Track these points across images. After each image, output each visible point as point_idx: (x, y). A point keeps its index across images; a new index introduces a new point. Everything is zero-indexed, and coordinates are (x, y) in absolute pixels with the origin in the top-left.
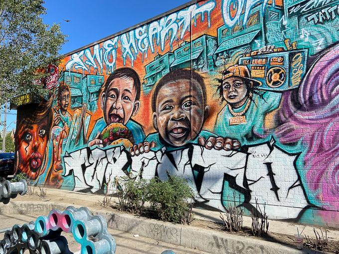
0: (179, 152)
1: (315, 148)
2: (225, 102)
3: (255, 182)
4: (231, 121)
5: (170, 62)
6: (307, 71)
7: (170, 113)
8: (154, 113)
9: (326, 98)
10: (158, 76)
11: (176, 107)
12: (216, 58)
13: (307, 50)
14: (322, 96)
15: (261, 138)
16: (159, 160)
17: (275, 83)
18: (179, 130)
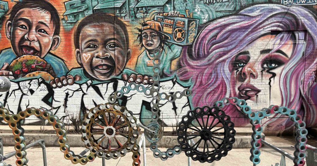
0: (105, 85)
2: (143, 48)
3: (163, 105)
4: (148, 63)
5: (94, 5)
6: (197, 34)
7: (94, 51)
8: (78, 50)
9: (206, 53)
10: (80, 15)
11: (100, 46)
12: (137, 11)
13: (198, 20)
14: (204, 52)
15: (168, 77)
16: (85, 92)
17: (179, 39)
18: (104, 67)
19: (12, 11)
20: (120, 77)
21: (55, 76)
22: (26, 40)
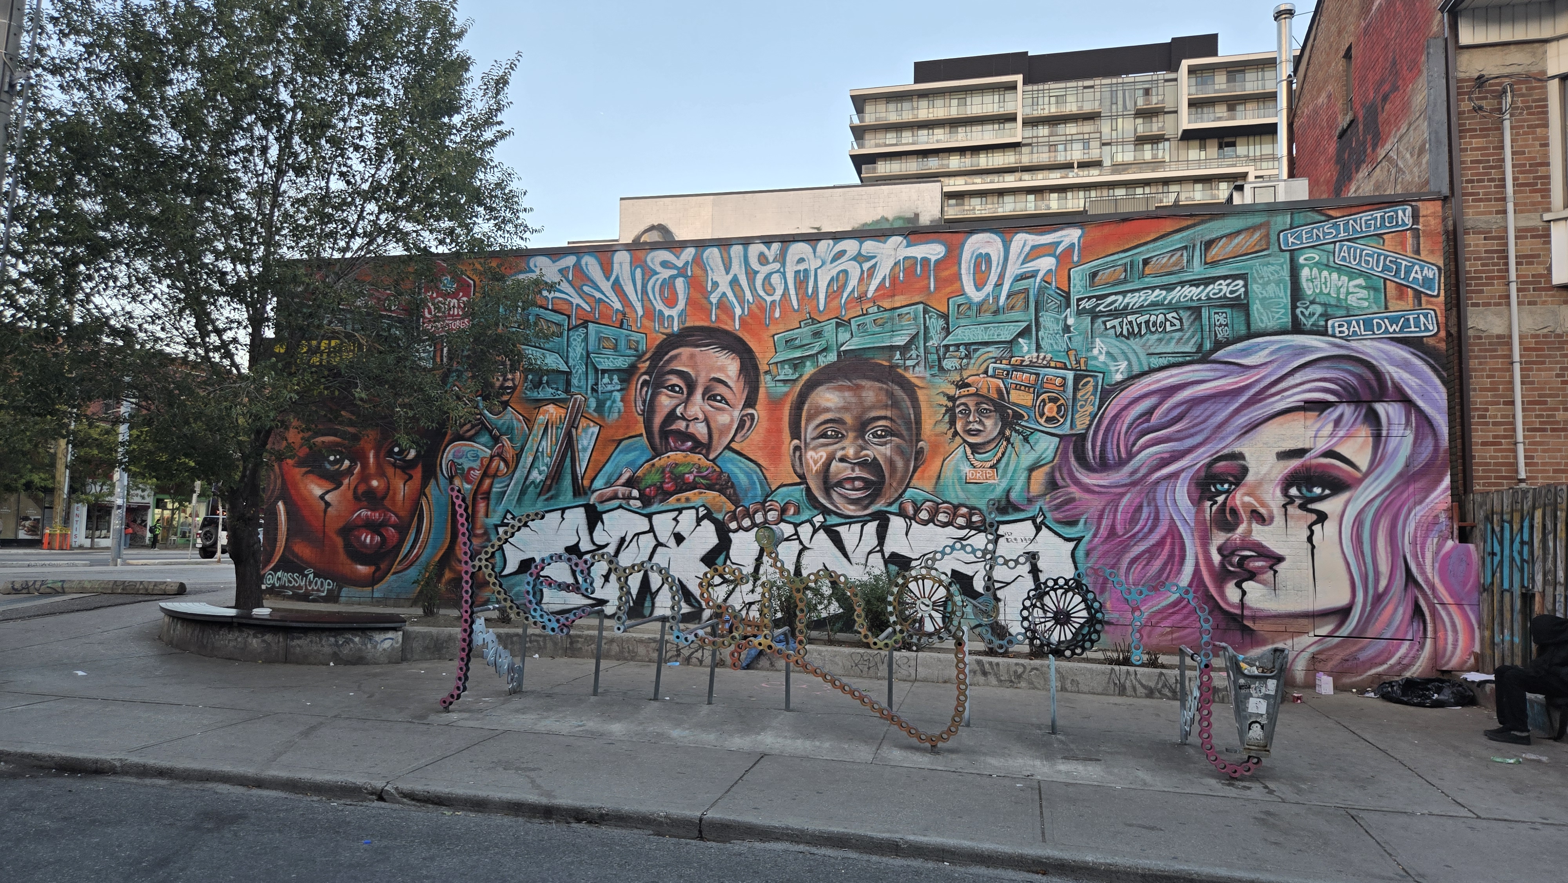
0: (856, 527)
1: (1103, 531)
2: (958, 438)
3: (1008, 584)
4: (969, 475)
5: (841, 339)
6: (1099, 409)
7: (836, 446)
8: (796, 442)
9: (1124, 455)
10: (808, 363)
11: (851, 435)
12: (945, 354)
13: (1101, 375)
14: (1119, 451)
15: (1023, 510)
16: (806, 543)
17: (1049, 420)
18: (858, 484)
19: (655, 354)
20: (894, 508)
21: (736, 504)
22: (678, 418)
